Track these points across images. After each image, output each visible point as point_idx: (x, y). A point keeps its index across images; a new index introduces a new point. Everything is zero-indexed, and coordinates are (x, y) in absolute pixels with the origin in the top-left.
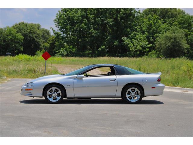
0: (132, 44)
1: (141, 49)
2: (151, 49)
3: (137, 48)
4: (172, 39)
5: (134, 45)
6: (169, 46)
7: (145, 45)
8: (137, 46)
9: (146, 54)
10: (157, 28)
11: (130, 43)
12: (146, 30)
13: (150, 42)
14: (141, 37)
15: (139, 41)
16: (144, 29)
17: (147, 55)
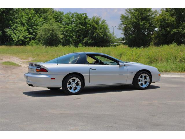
0: (14, 34)
2: (31, 39)
3: (20, 38)
4: (50, 30)
5: (16, 36)
6: (48, 37)
7: (27, 36)
8: (19, 36)
9: (27, 43)
10: (34, 21)
11: (13, 33)
12: (26, 22)
13: (30, 33)
14: (22, 29)
15: (20, 32)
16: (24, 22)
17: (28, 44)
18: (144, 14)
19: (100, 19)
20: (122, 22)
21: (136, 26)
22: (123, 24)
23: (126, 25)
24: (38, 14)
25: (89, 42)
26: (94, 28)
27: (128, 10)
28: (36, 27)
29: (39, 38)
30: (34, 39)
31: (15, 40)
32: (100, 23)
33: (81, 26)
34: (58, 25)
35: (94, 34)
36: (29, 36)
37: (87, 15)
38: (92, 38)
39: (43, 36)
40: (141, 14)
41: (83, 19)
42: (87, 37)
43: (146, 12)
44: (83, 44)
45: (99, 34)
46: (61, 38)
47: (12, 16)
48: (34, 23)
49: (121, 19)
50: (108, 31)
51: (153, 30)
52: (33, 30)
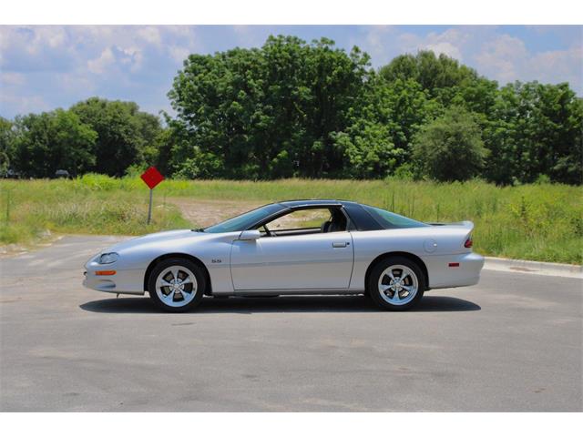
0: (354, 147)
1: (377, 159)
3: (368, 156)
4: (449, 136)
5: (360, 151)
6: (444, 153)
7: (387, 150)
8: (367, 153)
9: (388, 171)
10: (414, 109)
11: (351, 144)
12: (391, 114)
13: (398, 144)
14: (377, 132)
15: (371, 141)
16: (386, 111)
17: (392, 174)
24: (427, 91)
25: (570, 170)
28: (417, 127)
29: (419, 157)
30: (407, 158)
31: (356, 163)
34: (475, 120)
36: (395, 152)
37: (572, 89)
39: (429, 153)
41: (557, 99)
42: (568, 154)
44: (551, 175)
46: (483, 156)
47: (355, 97)
48: (413, 116)
52: (408, 135)
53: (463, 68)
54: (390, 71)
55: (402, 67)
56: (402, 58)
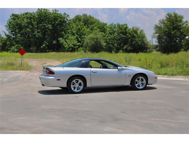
0: (65, 43)
2: (79, 46)
3: (70, 45)
4: (95, 39)
5: (67, 44)
6: (93, 44)
7: (76, 43)
8: (69, 44)
9: (76, 50)
10: (83, 31)
12: (76, 32)
13: (79, 42)
14: (72, 38)
15: (71, 41)
16: (74, 32)
17: (77, 51)
18: (175, 24)
19: (138, 29)
20: (155, 32)
21: (169, 34)
22: (156, 33)
23: (159, 34)
24: (86, 26)
25: (128, 49)
26: (133, 37)
27: (162, 21)
28: (84, 36)
29: (86, 45)
30: (82, 46)
31: (67, 47)
32: (139, 32)
33: (122, 35)
34: (102, 34)
35: (133, 42)
36: (78, 44)
37: (128, 26)
38: (131, 45)
39: (89, 44)
40: (172, 24)
41: (124, 28)
42: (127, 44)
43: (177, 22)
44: (123, 50)
45: (138, 42)
46: (104, 45)
47: (65, 27)
48: (82, 33)
49: (154, 29)
50: (145, 39)
51: (184, 38)
52: (81, 39)
53: (96, 19)
54: (75, 20)
55: (78, 19)
56: (78, 16)
